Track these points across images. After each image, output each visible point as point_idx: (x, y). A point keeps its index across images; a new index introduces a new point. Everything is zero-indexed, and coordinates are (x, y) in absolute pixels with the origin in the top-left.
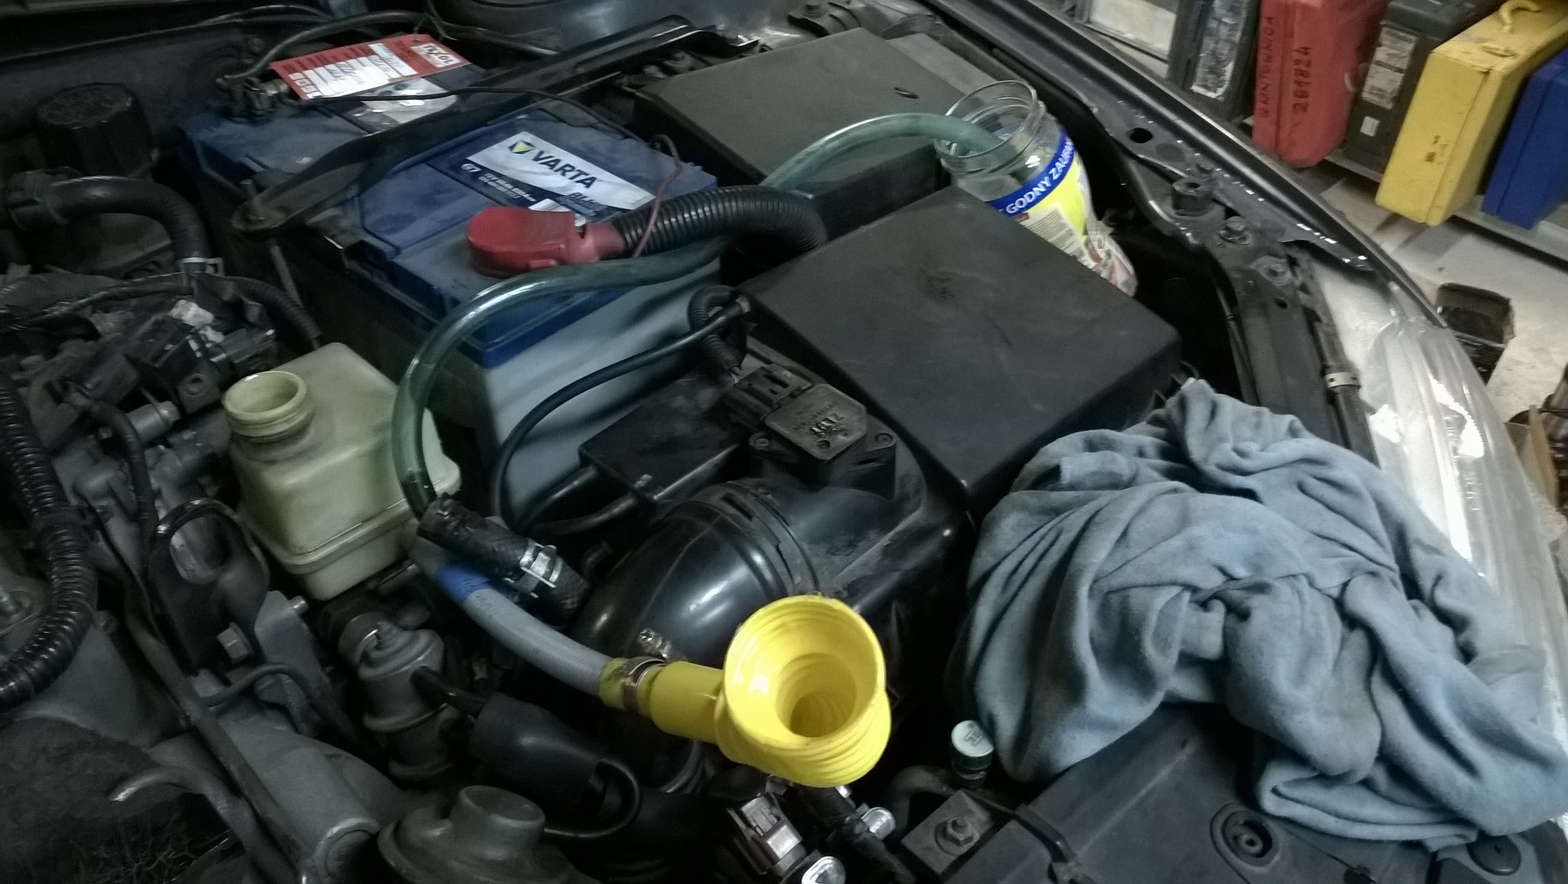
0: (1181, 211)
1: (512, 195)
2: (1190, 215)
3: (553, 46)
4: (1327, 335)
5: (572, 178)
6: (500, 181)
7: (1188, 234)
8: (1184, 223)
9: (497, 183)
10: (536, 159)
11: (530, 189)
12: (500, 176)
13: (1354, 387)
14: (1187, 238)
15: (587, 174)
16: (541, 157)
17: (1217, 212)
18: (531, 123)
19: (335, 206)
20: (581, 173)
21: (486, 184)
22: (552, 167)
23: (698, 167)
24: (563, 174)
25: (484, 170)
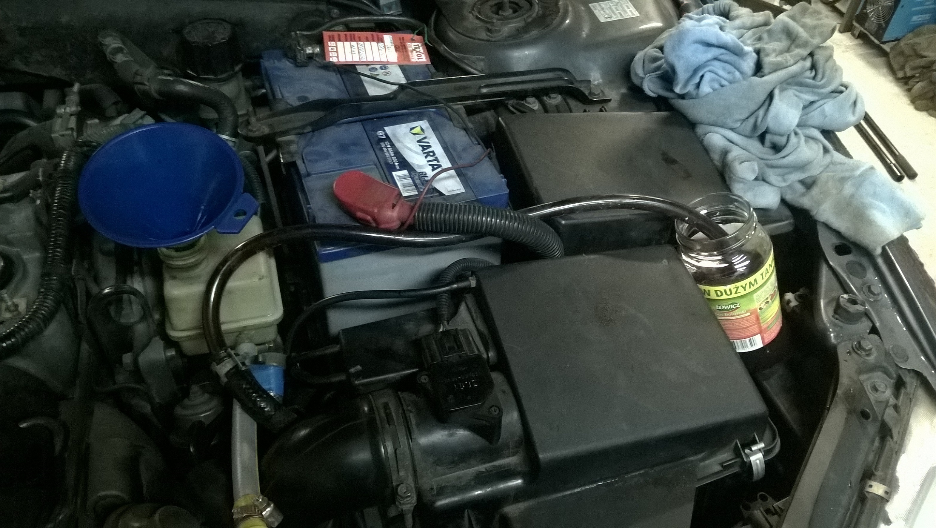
0: (837, 316)
1: (390, 161)
2: (841, 321)
3: (479, 68)
4: (891, 450)
5: (428, 161)
6: (390, 150)
7: (832, 335)
8: (835, 325)
9: (388, 150)
10: (419, 141)
11: (401, 160)
12: (392, 145)
13: (884, 500)
14: (831, 337)
15: (438, 162)
16: (423, 141)
17: (864, 325)
18: (434, 116)
19: (296, 134)
20: (437, 159)
21: (381, 149)
22: (424, 149)
23: (504, 180)
24: (426, 157)
25: (388, 138)
